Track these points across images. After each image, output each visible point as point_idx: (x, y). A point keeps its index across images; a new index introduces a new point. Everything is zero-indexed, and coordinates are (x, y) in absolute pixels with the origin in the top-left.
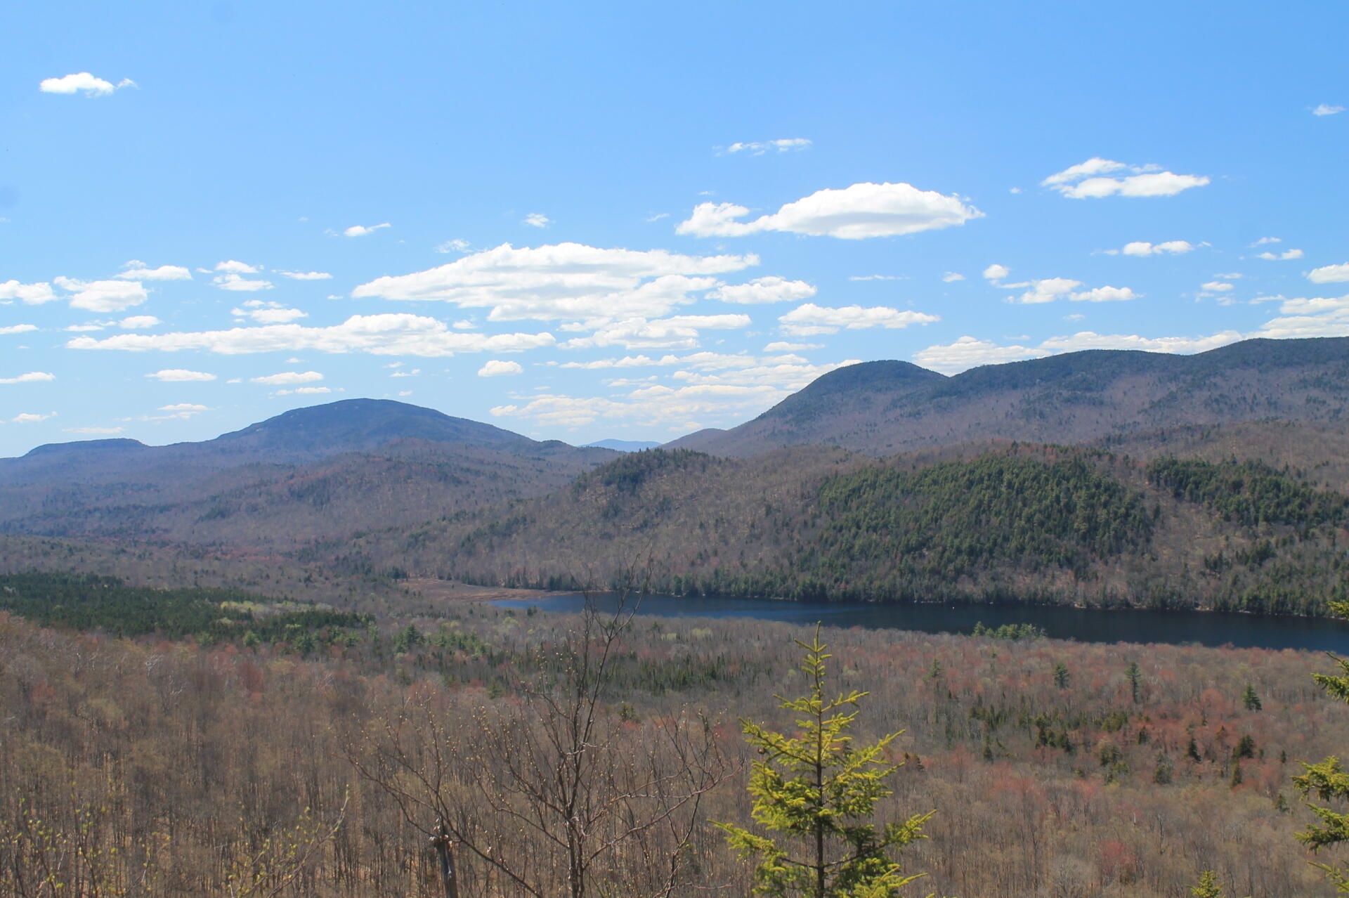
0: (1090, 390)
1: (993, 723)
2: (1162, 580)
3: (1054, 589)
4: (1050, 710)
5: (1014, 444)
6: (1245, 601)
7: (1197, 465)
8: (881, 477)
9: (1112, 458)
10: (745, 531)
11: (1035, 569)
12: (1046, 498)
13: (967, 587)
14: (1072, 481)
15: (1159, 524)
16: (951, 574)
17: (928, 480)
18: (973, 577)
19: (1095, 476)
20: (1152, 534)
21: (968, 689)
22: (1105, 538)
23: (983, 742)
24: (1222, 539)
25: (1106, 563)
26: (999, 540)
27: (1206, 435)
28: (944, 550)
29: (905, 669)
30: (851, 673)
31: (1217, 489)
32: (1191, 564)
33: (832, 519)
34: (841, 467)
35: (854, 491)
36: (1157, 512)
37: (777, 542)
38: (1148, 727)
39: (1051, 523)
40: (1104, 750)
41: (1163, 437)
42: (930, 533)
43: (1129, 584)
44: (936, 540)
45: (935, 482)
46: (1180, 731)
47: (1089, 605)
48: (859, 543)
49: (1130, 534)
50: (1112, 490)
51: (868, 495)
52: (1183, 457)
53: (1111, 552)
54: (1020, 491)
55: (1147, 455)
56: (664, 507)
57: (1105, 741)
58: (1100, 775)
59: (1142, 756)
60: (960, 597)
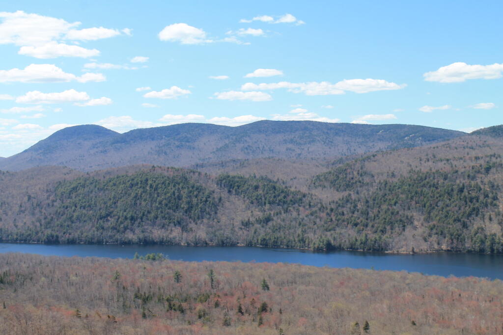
0: (189, 142)
1: (146, 300)
2: (222, 231)
3: (171, 236)
4: (173, 293)
5: (153, 167)
6: (259, 241)
7: (239, 177)
8: (88, 182)
9: (200, 174)
10: (17, 209)
11: (163, 227)
12: (168, 193)
13: (130, 236)
14: (181, 185)
15: (221, 205)
16: (122, 229)
17: (111, 184)
18: (132, 230)
19: (192, 182)
20: (218, 210)
21: (133, 285)
22: (196, 212)
23: (142, 310)
24: (249, 212)
25: (196, 224)
26: (146, 213)
27: (242, 164)
29: (101, 276)
30: (74, 278)
31: (248, 189)
32: (236, 224)
33: (63, 203)
34: (67, 177)
35: (73, 189)
36: (220, 199)
37: (33, 214)
38: (219, 300)
39: (170, 205)
40: (199, 311)
41: (223, 165)
42: (112, 210)
43: (207, 234)
44: (115, 213)
45: (114, 185)
46: (234, 301)
47: (188, 244)
48: (75, 214)
49: (207, 210)
50: (199, 189)
51: (81, 191)
52: (232, 174)
53: (198, 218)
54: (156, 189)
55: (216, 173)
57: (200, 307)
58: (199, 322)
59: (217, 313)
60: (126, 240)
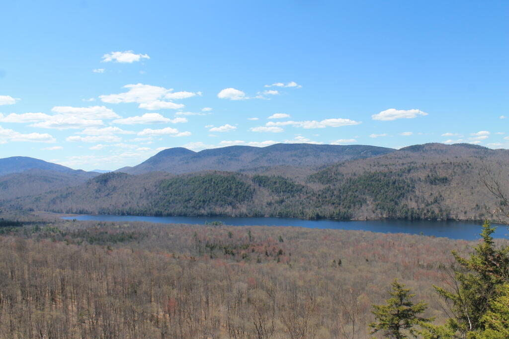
0: (235, 156)
1: (212, 248)
2: (256, 208)
3: (226, 211)
4: (227, 244)
5: (215, 171)
6: (277, 214)
7: (265, 177)
8: (178, 181)
9: (242, 175)
10: (138, 196)
11: (221, 206)
12: (224, 186)
13: (202, 211)
14: (231, 182)
15: (255, 193)
16: (198, 208)
17: (191, 181)
18: (204, 208)
19: (238, 180)
20: (253, 196)
21: (205, 240)
22: (240, 197)
23: (210, 254)
24: (271, 197)
25: (241, 204)
26: (211, 198)
27: (267, 169)
28: (196, 201)
29: (187, 234)
30: (171, 236)
31: (270, 183)
32: (263, 204)
33: (164, 192)
34: (166, 177)
35: (170, 184)
36: (254, 190)
37: (148, 199)
38: (255, 248)
40: (243, 254)
41: (255, 169)
42: (192, 196)
43: (247, 210)
44: (194, 198)
45: (193, 182)
46: (263, 248)
47: (236, 216)
48: (171, 199)
49: (247, 196)
50: (242, 184)
51: (174, 186)
52: (261, 175)
53: (242, 201)
54: (217, 184)
55: (251, 174)
56: (115, 188)
57: (243, 252)
58: (243, 261)
59: (253, 256)
60: (201, 214)
